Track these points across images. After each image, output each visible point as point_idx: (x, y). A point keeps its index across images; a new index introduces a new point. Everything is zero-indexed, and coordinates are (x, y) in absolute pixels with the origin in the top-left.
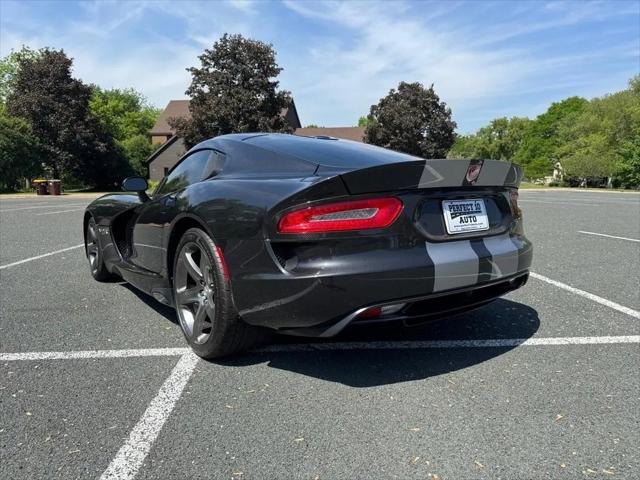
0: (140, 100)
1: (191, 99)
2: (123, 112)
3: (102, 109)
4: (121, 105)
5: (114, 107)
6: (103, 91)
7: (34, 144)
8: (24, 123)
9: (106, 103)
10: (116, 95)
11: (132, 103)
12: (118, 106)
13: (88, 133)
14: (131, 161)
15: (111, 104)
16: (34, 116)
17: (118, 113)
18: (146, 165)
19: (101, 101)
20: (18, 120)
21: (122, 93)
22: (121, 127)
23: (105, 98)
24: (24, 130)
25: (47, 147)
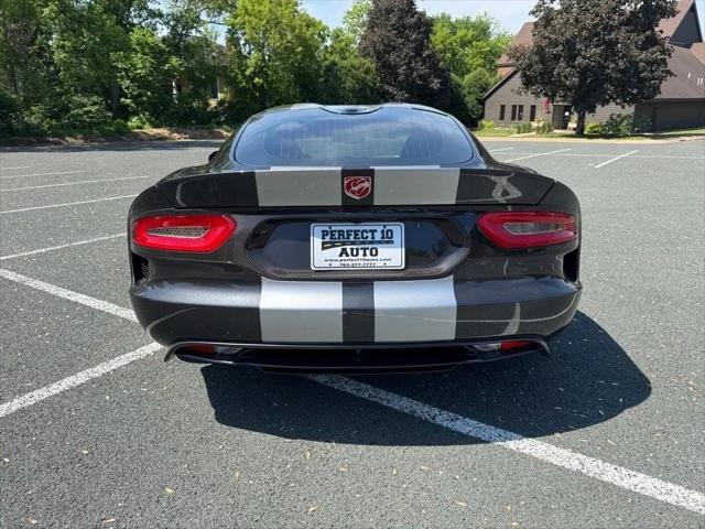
0: (492, 26)
1: (536, 20)
2: (470, 42)
3: (448, 41)
4: (470, 33)
5: (462, 38)
6: (453, 20)
7: (375, 84)
8: (369, 64)
9: (455, 34)
10: (466, 24)
11: (482, 30)
12: (466, 35)
13: (424, 70)
14: (467, 99)
15: (460, 33)
16: (379, 55)
17: (465, 43)
18: (482, 102)
19: (449, 31)
20: (364, 60)
21: (473, 19)
22: (467, 60)
23: (454, 28)
24: (367, 72)
25: (386, 87)
